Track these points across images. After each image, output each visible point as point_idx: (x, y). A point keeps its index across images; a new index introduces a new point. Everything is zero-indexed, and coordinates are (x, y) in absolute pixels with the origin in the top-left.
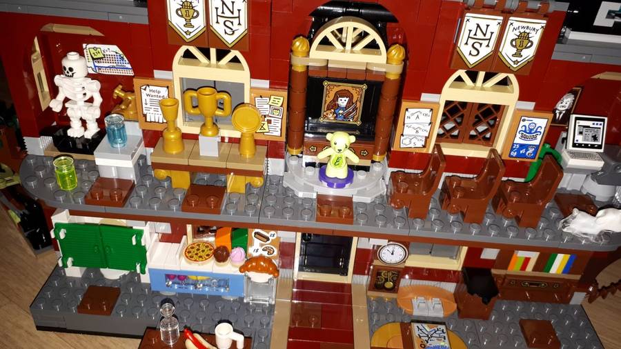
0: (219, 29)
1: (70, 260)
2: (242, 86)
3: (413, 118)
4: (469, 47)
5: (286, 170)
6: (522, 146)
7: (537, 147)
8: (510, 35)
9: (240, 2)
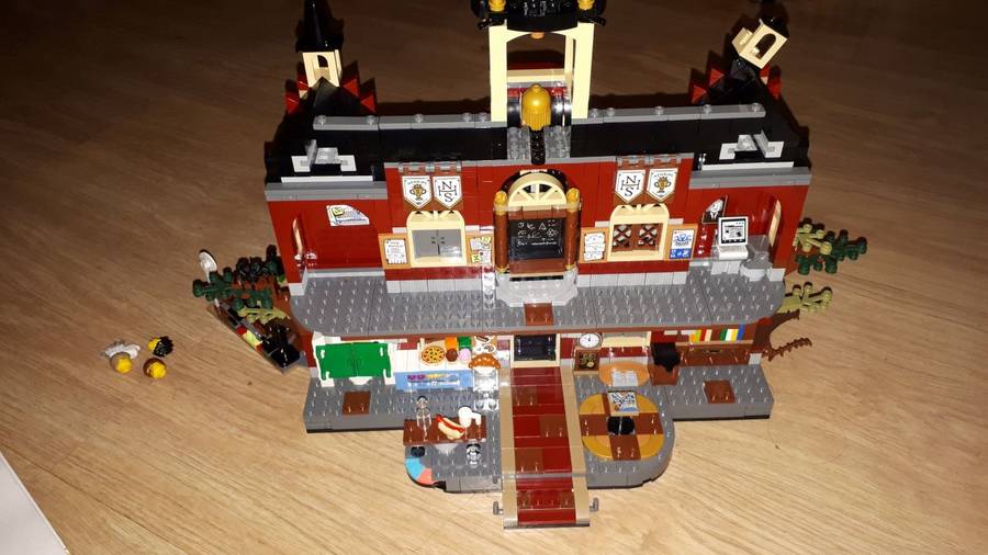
0: (441, 199)
1: (328, 373)
2: (459, 231)
3: (591, 240)
4: (624, 191)
6: (678, 251)
8: (653, 180)
9: (456, 181)
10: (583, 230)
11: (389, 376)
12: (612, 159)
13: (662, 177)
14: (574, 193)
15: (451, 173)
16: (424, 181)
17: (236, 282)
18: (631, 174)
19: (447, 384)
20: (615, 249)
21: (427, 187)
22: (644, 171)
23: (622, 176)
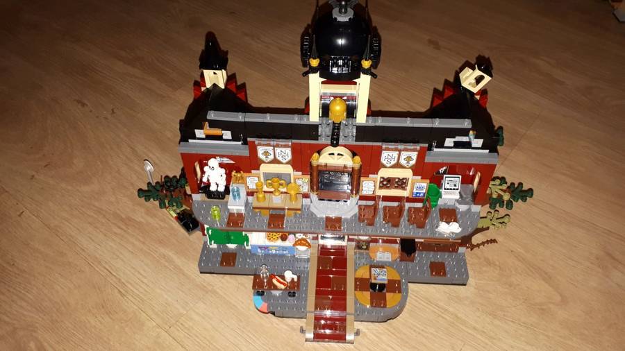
0: (280, 158)
1: (213, 242)
2: (290, 175)
3: (366, 184)
4: (386, 161)
5: (311, 202)
6: (417, 193)
7: (424, 193)
8: (403, 157)
9: (288, 151)
10: (362, 179)
11: (247, 245)
12: (380, 144)
13: (410, 155)
14: (357, 158)
15: (286, 146)
16: (270, 149)
17: (162, 192)
18: (390, 153)
19: (281, 252)
20: (381, 188)
21: (272, 152)
22: (398, 152)
23: (385, 154)
